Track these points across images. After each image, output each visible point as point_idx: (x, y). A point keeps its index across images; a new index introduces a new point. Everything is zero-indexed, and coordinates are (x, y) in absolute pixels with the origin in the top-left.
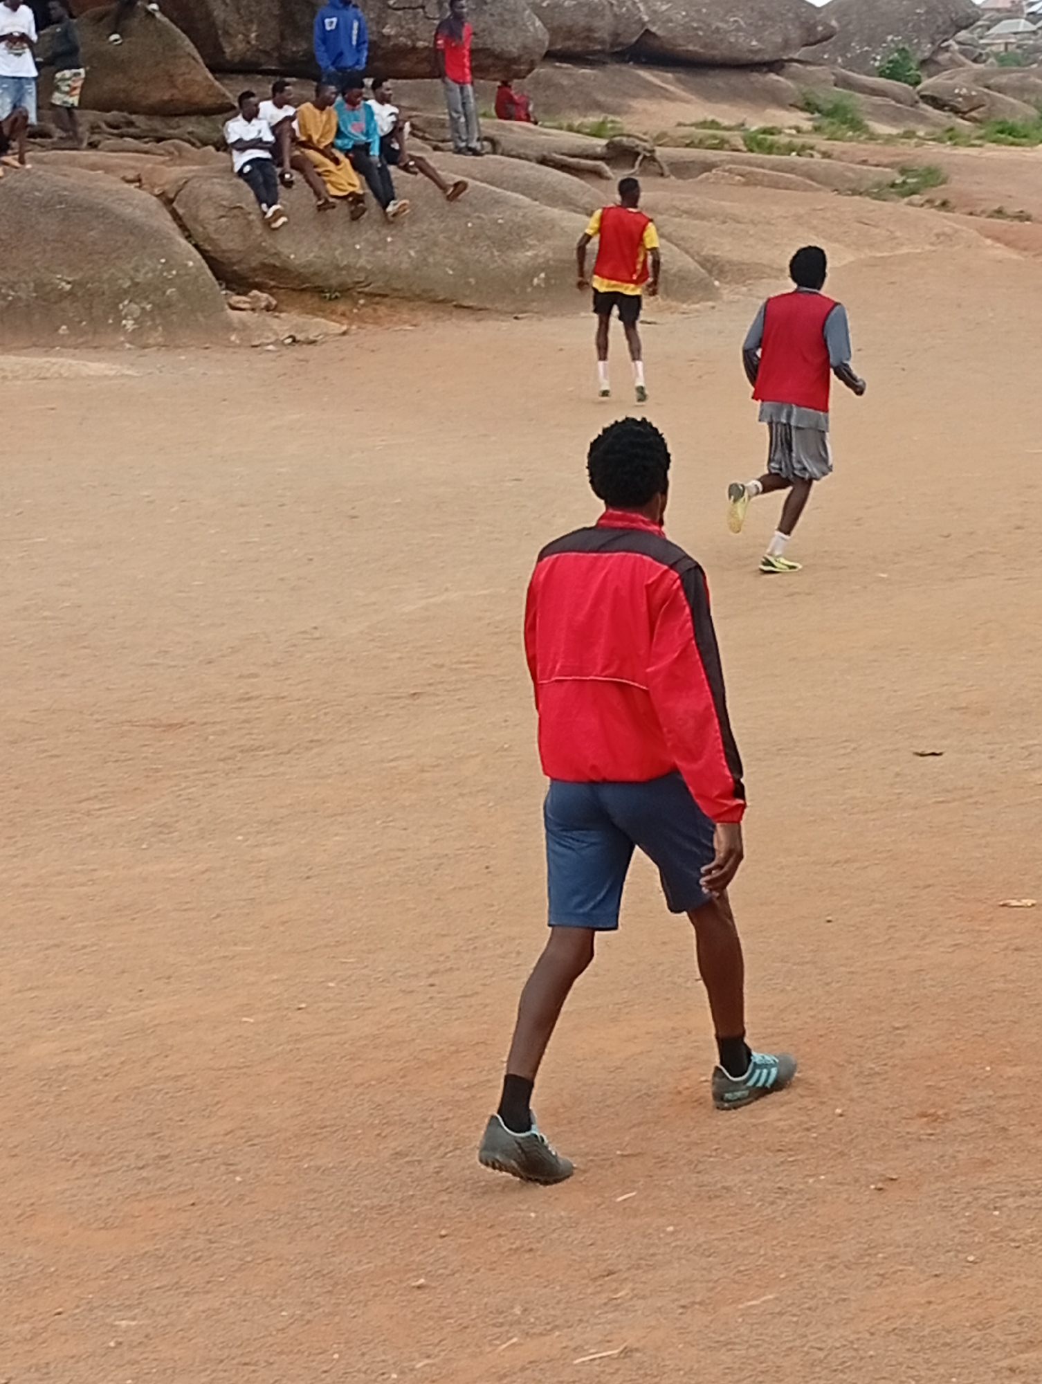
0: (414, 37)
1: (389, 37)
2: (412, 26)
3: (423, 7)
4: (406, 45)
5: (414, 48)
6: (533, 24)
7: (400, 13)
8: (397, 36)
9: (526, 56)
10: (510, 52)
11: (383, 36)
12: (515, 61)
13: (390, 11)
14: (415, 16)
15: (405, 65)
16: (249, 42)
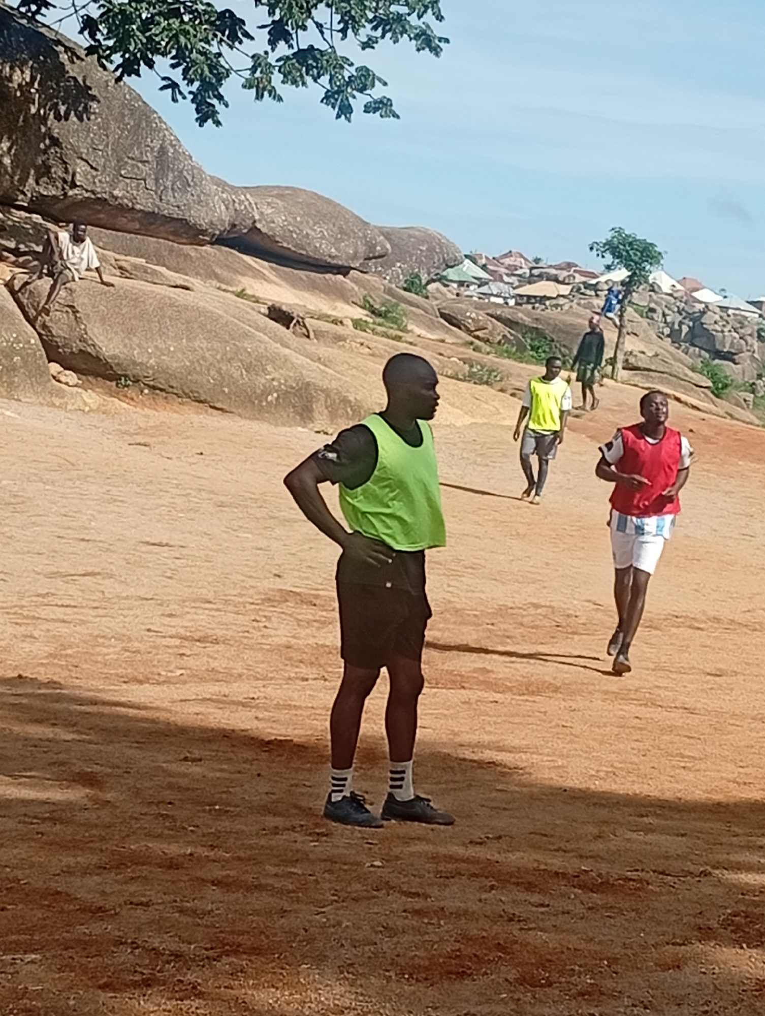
0: (134, 201)
1: (116, 198)
2: (135, 192)
3: (145, 180)
4: (127, 206)
5: (133, 208)
6: (220, 207)
7: (128, 181)
8: (124, 197)
9: (210, 230)
10: (201, 225)
11: (113, 196)
12: (203, 232)
13: (121, 178)
14: (138, 185)
15: (122, 221)
16: (12, 183)
